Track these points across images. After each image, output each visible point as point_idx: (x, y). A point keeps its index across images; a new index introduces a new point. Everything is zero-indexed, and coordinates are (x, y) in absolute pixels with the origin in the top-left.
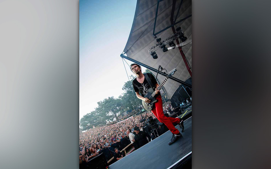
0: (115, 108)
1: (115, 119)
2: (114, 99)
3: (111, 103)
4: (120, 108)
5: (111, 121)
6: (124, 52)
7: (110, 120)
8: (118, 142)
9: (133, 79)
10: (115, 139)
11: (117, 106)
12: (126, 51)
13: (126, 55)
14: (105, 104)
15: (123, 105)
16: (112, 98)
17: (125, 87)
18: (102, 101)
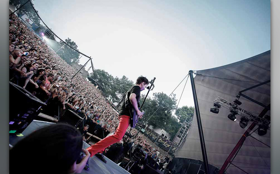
1: (116, 104)
5: (112, 101)
6: (196, 72)
7: (112, 99)
9: (172, 98)
12: (198, 74)
13: (194, 76)
14: (127, 85)
17: (157, 95)
18: (129, 80)
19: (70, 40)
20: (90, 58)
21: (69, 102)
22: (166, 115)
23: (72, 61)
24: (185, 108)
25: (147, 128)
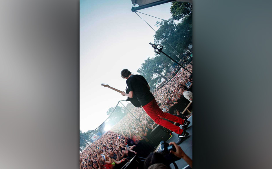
0: (157, 69)
1: (163, 80)
2: (151, 60)
3: (150, 65)
4: (163, 66)
5: (160, 83)
6: (133, 4)
7: (158, 83)
8: (176, 104)
9: (161, 25)
10: (171, 101)
11: (158, 66)
12: (135, 1)
13: (137, 6)
14: (145, 68)
15: (164, 61)
16: (148, 59)
17: (156, 41)
18: (141, 68)
19: (107, 112)
20: (119, 102)
21: (152, 124)
22: (178, 31)
23: (123, 112)
24: (173, 10)
25: (191, 50)
